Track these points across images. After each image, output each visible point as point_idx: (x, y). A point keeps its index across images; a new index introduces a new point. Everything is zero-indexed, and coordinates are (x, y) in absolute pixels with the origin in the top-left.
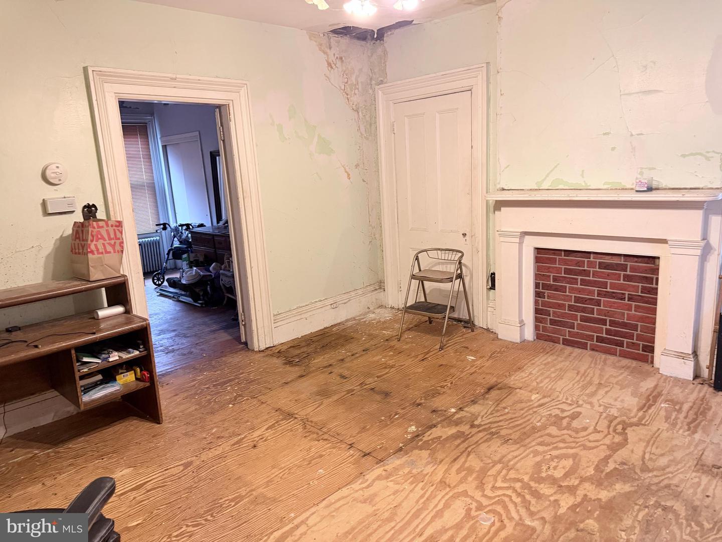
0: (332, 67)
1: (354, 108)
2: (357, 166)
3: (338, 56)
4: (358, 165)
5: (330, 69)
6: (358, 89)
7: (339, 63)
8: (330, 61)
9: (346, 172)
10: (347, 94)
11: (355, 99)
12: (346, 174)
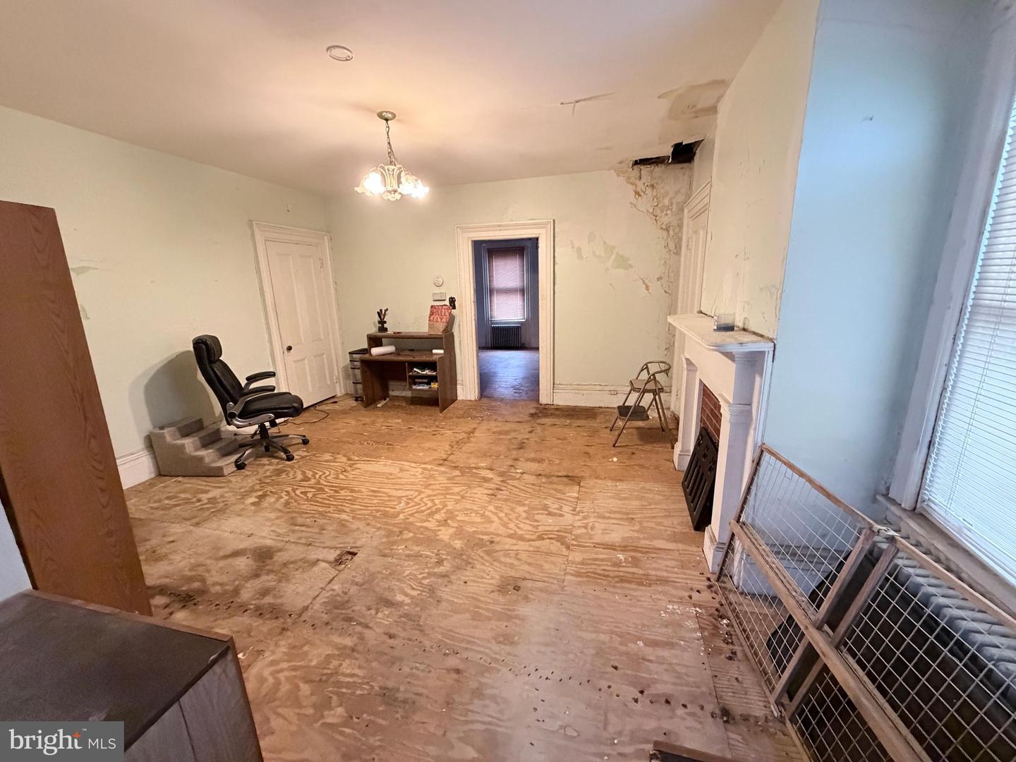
0: (640, 195)
1: (664, 227)
2: (659, 279)
3: (649, 184)
4: (662, 278)
5: (637, 197)
6: (671, 210)
7: (649, 191)
8: (639, 190)
9: (644, 283)
10: (656, 217)
11: (665, 220)
12: (644, 286)
